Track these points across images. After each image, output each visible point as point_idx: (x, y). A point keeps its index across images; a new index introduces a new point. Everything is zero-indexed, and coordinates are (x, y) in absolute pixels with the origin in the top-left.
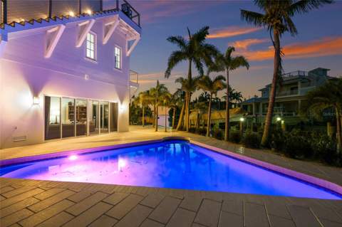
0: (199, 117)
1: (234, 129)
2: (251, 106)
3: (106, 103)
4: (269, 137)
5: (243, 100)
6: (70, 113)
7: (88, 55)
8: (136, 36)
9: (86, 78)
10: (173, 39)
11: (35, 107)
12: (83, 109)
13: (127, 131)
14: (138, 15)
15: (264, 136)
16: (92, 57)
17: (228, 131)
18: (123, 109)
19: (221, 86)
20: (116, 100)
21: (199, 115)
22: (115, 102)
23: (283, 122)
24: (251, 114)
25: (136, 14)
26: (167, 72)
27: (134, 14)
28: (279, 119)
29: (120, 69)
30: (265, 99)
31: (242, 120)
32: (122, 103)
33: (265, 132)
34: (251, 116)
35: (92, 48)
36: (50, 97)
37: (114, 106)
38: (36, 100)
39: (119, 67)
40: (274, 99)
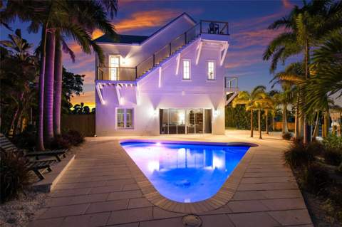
6: (191, 118)
7: (185, 77)
8: (225, 45)
9: (183, 94)
12: (200, 115)
16: (188, 77)
18: (218, 114)
20: (210, 107)
29: (214, 80)
32: (216, 109)
35: (188, 71)
36: (163, 110)
37: (209, 112)
38: (155, 112)
39: (213, 78)
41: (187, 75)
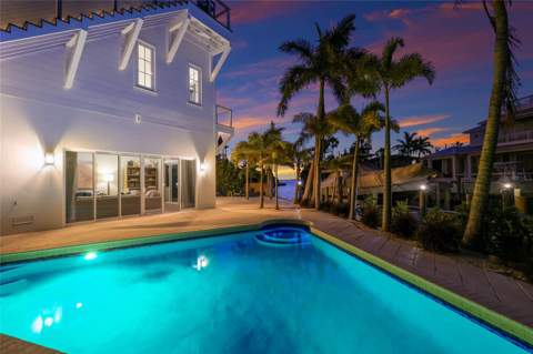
0: (341, 183)
1: (403, 206)
2: (449, 161)
3: (175, 162)
4: (483, 227)
5: (433, 151)
6: (130, 177)
7: (141, 83)
8: (224, 46)
9: (137, 120)
10: (290, 47)
11: (48, 168)
12: (152, 172)
13: (213, 207)
14: (227, 9)
15: (470, 224)
16: (149, 85)
17: (389, 211)
18: (205, 169)
19: (376, 123)
20: (192, 156)
21: (340, 179)
22: (191, 159)
23: (517, 192)
24: (450, 176)
25: (223, 9)
26: (280, 105)
27: (219, 9)
28: (508, 186)
29: (199, 104)
30: (475, 148)
31: (423, 187)
32: (202, 161)
33: (472, 216)
34: (448, 180)
35: (149, 71)
36: (76, 153)
37: (190, 167)
38: (50, 158)
39: (197, 101)
40: (494, 147)
41: (145, 78)
